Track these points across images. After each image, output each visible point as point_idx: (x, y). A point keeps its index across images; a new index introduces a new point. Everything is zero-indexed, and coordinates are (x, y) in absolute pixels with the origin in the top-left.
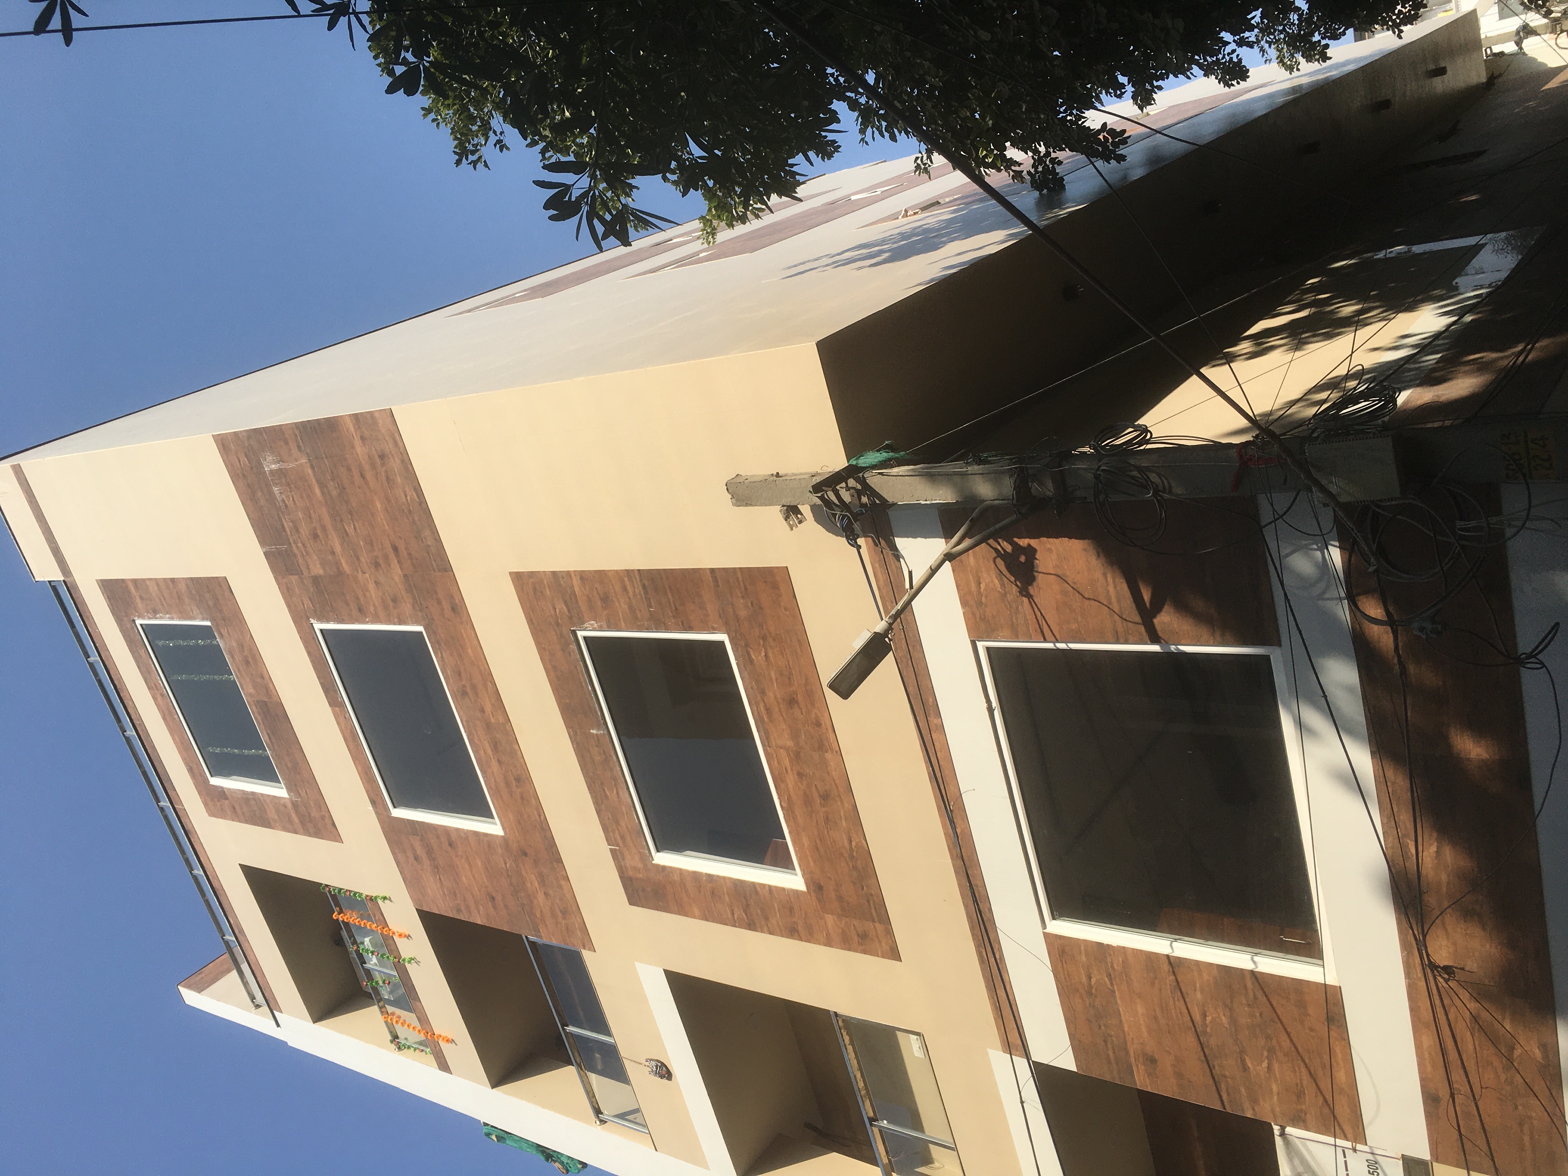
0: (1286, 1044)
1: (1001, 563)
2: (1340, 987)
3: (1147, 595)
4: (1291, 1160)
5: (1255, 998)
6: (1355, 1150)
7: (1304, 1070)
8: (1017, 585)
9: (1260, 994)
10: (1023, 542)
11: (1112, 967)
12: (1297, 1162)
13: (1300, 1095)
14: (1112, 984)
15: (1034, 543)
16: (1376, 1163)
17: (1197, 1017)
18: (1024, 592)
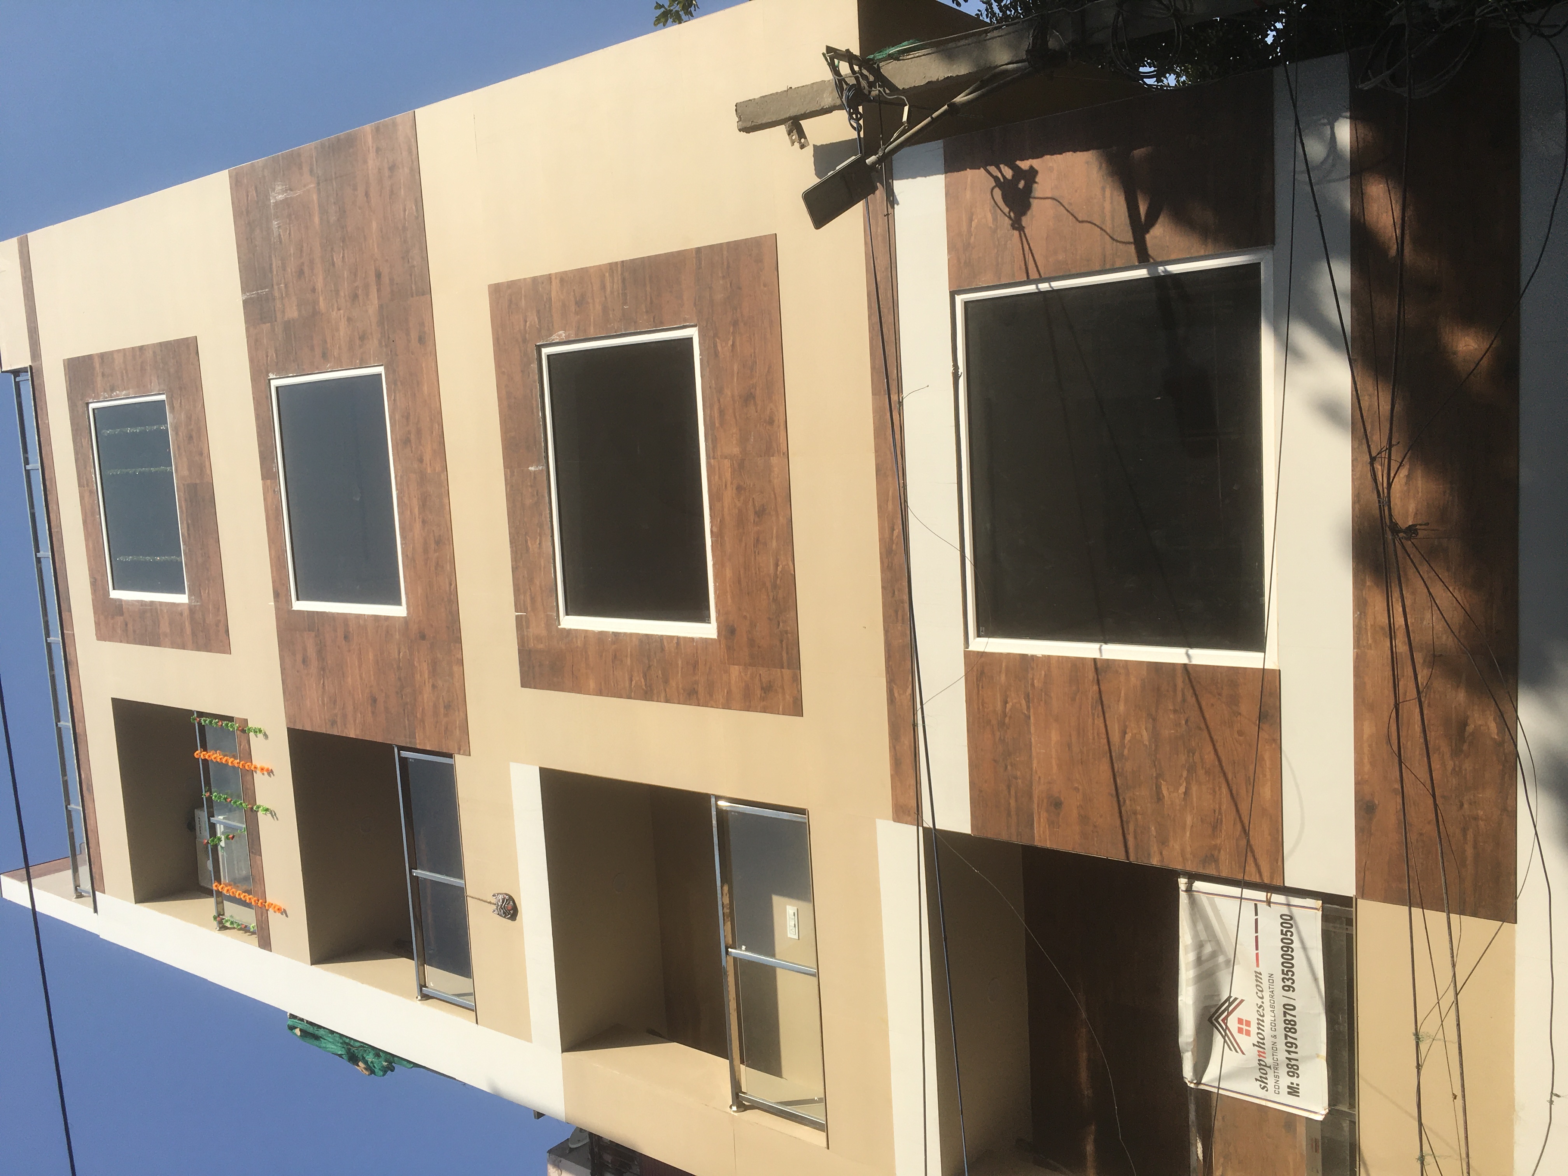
0: (1210, 757)
1: (998, 193)
2: (1280, 670)
3: (1143, 209)
4: (1194, 923)
5: (1184, 700)
6: (1269, 902)
7: (1225, 790)
8: (1010, 217)
9: (1189, 694)
10: (1024, 165)
11: (1033, 685)
12: (1200, 927)
13: (1216, 826)
14: (1028, 708)
15: (1035, 163)
16: (1292, 918)
17: (1115, 737)
18: (1017, 225)
